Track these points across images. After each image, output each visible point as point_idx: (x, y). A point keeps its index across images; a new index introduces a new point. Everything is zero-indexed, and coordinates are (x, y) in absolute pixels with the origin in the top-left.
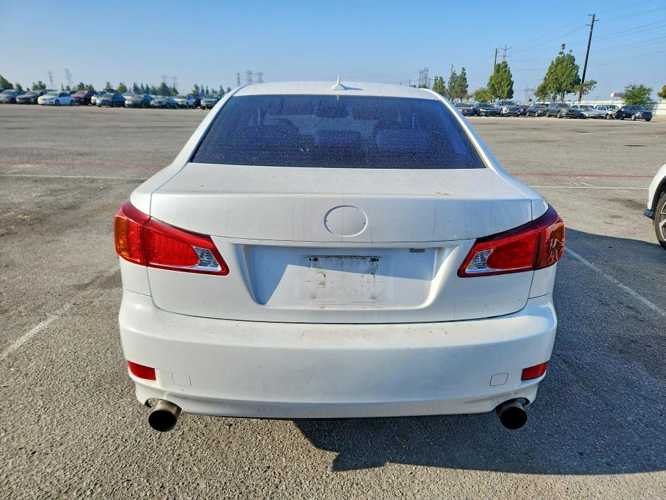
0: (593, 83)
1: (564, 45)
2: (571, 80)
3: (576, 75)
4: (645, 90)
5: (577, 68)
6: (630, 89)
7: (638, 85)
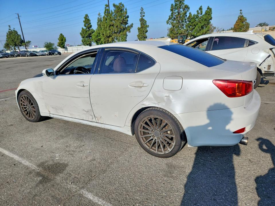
0: (29, 42)
1: (9, 26)
2: (19, 41)
3: (21, 39)
4: (52, 44)
5: (19, 36)
6: (46, 44)
7: (48, 42)
